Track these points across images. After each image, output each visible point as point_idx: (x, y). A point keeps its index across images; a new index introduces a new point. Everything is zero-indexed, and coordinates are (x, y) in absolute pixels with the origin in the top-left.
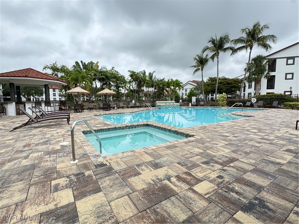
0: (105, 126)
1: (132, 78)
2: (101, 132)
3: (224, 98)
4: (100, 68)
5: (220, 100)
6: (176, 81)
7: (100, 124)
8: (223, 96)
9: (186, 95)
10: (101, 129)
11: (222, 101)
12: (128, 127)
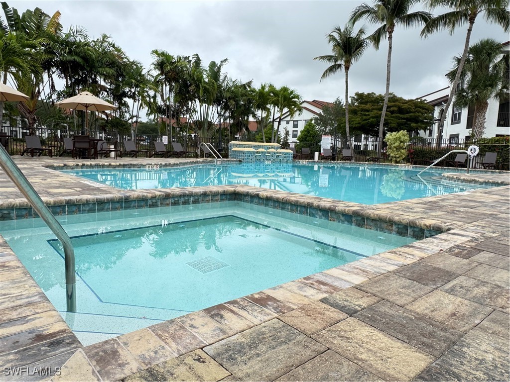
0: (83, 194)
1: (161, 74)
2: (71, 212)
3: (401, 142)
4: (65, 31)
5: (393, 146)
6: (284, 91)
7: (64, 187)
8: (400, 138)
9: (294, 136)
10: (69, 203)
11: (397, 149)
12: (171, 200)
